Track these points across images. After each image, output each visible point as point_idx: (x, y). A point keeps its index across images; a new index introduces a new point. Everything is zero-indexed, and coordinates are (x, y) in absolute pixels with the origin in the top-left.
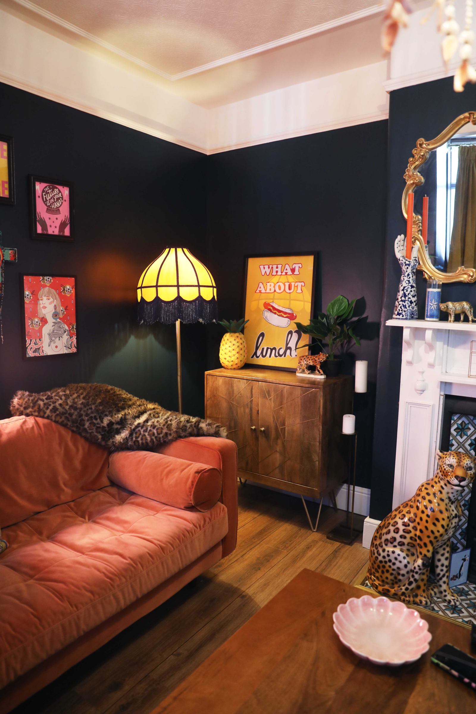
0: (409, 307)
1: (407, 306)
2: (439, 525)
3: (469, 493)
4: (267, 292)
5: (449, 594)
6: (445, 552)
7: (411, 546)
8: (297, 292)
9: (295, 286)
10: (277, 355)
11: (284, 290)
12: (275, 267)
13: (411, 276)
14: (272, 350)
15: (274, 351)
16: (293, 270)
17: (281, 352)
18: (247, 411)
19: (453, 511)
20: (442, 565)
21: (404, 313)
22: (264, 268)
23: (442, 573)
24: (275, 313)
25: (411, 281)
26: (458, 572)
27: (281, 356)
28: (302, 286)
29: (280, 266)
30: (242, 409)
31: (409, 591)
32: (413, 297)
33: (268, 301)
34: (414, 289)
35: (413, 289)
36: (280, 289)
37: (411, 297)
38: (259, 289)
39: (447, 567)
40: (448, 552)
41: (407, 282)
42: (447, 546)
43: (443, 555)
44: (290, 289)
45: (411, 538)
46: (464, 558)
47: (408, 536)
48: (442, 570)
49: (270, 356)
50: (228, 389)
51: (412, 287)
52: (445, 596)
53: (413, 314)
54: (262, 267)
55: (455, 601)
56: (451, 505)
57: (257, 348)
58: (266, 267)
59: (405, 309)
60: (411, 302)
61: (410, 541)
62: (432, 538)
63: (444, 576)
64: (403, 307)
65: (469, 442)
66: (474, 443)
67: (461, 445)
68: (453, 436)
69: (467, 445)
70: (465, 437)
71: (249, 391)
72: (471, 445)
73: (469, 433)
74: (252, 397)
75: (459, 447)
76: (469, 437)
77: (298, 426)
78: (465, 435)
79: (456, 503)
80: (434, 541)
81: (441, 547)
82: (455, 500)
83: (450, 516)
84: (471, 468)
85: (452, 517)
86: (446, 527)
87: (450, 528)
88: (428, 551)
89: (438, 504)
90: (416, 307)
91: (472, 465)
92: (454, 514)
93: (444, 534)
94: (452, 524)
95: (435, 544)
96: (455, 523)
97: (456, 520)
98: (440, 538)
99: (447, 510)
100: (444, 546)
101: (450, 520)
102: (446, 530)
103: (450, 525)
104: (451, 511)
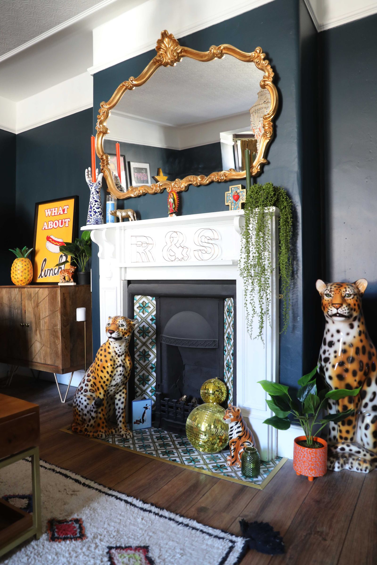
0: (94, 215)
1: (93, 215)
2: (105, 371)
3: (155, 358)
4: (49, 228)
5: (123, 430)
6: (122, 398)
7: (92, 392)
8: (66, 226)
9: (64, 222)
10: (53, 274)
11: (59, 226)
12: (53, 209)
13: (95, 194)
14: (50, 271)
15: (51, 271)
16: (64, 211)
17: (56, 272)
18: (19, 311)
19: (119, 362)
20: (119, 408)
21: (90, 220)
22: (48, 211)
23: (119, 414)
24: (53, 243)
25: (95, 198)
26: (141, 418)
27: (55, 274)
28: (68, 221)
29: (56, 209)
30: (16, 310)
31: (89, 427)
32: (98, 208)
33: (49, 235)
34: (98, 203)
35: (96, 203)
36: (56, 225)
37: (95, 209)
38: (44, 227)
39: (122, 409)
40: (124, 398)
41: (92, 198)
42: (123, 393)
43: (119, 400)
44: (62, 224)
45: (91, 385)
46: (145, 406)
47: (89, 384)
48: (119, 412)
49: (49, 276)
50: (9, 297)
51: (96, 201)
52: (121, 432)
53: (97, 221)
54: (46, 211)
55: (127, 435)
56: (118, 358)
57: (42, 270)
58: (49, 210)
59: (91, 217)
60: (95, 212)
61: (91, 388)
62: (102, 383)
63: (120, 416)
64: (90, 216)
65: (150, 317)
66: (155, 318)
67: (144, 320)
68: (136, 312)
69: (148, 320)
70: (146, 314)
71: (20, 296)
72: (152, 320)
73: (150, 310)
74: (22, 301)
75: (142, 321)
76: (150, 314)
77: (47, 318)
78: (146, 312)
79: (123, 357)
80: (104, 385)
81: (118, 393)
82: (120, 354)
83: (114, 365)
84: (122, 325)
85: (116, 366)
86: (110, 373)
87: (115, 375)
88: (100, 393)
89: (105, 356)
90: (100, 216)
91: (124, 323)
92: (118, 364)
93: (110, 379)
94: (117, 371)
95: (105, 388)
96: (120, 371)
97: (121, 369)
98: (107, 383)
99: (111, 360)
100: (120, 393)
101: (113, 368)
102: (110, 376)
103: (115, 372)
104: (117, 362)
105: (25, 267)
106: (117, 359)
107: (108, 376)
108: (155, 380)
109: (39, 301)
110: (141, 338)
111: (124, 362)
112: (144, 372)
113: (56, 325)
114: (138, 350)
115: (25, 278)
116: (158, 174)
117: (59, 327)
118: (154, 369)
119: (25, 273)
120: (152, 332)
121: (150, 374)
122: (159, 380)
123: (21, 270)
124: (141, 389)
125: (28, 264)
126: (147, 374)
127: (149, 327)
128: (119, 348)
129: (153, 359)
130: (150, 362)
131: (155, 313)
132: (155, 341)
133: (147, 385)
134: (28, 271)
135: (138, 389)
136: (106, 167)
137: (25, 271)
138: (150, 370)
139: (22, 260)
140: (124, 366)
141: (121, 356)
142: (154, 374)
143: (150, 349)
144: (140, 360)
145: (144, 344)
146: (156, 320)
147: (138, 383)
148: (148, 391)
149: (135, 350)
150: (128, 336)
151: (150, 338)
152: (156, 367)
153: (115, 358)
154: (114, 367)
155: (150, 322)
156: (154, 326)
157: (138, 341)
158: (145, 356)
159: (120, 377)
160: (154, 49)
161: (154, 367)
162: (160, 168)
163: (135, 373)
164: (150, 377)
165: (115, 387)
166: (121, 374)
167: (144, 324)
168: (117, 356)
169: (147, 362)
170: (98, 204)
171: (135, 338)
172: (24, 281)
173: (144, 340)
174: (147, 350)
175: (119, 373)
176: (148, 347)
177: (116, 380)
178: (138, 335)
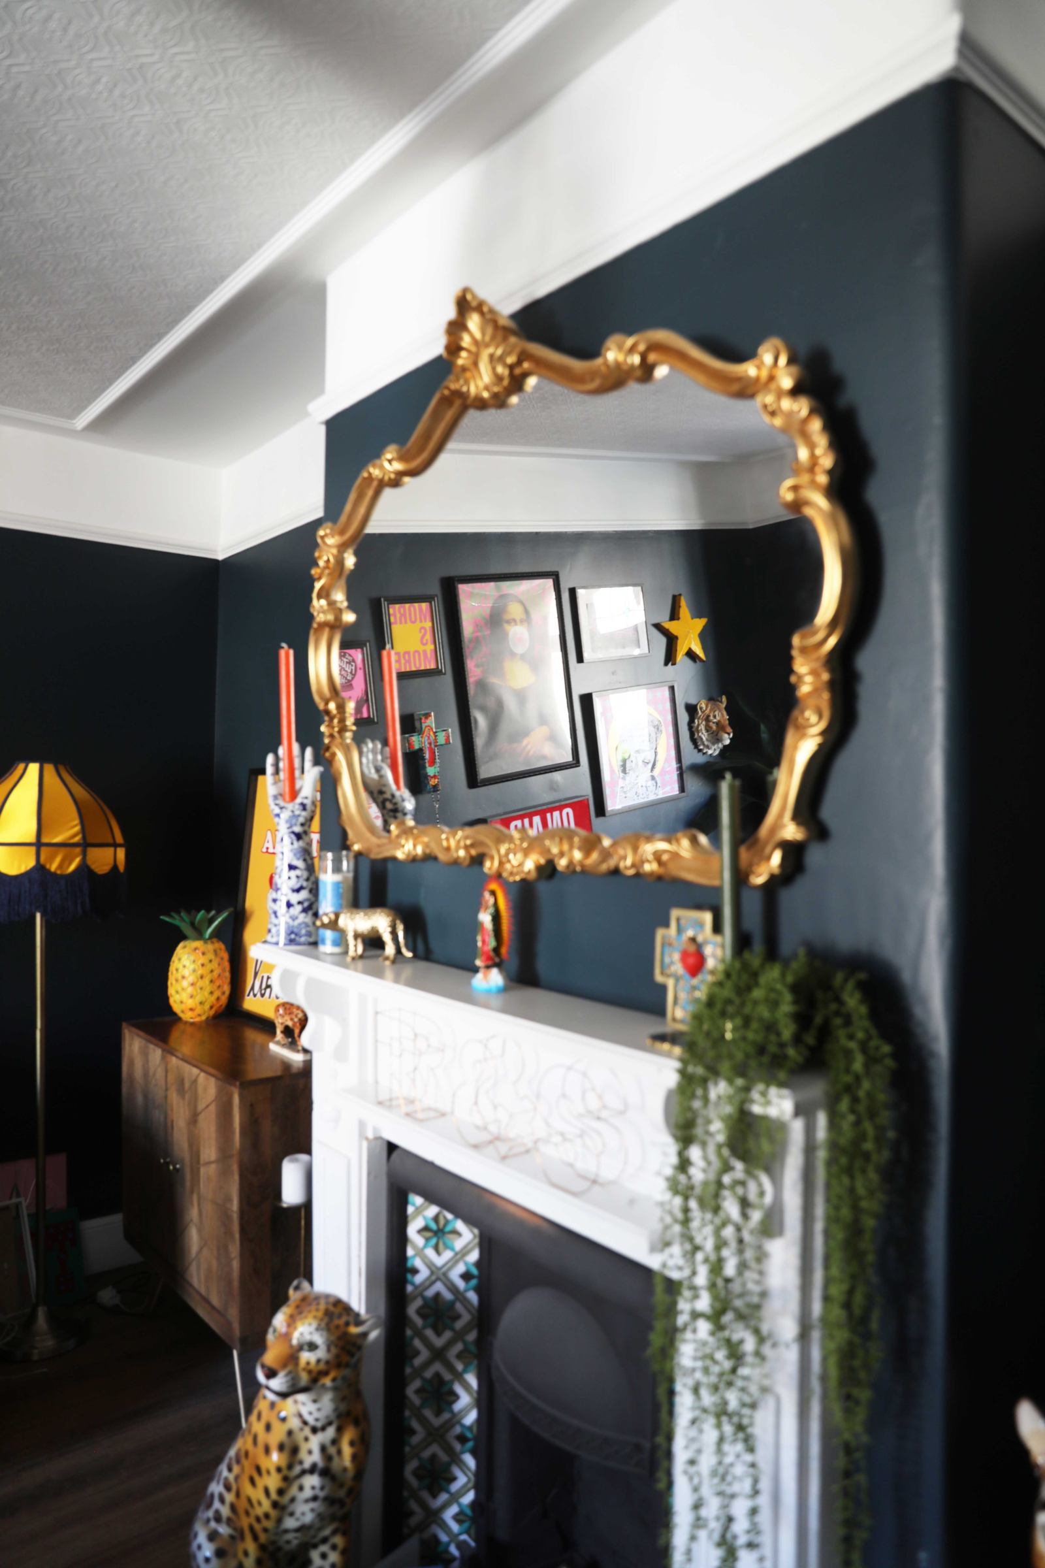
0: (284, 915)
1: (279, 915)
3: (472, 1408)
13: (286, 842)
19: (310, 1452)
21: (274, 930)
25: (288, 854)
32: (297, 891)
34: (298, 872)
35: (293, 874)
37: (289, 892)
41: (281, 856)
50: (144, 1065)
51: (292, 867)
59: (275, 921)
60: (289, 904)
65: (461, 1268)
66: (475, 1271)
67: (440, 1276)
68: (415, 1247)
69: (455, 1274)
70: (447, 1255)
71: (164, 1074)
72: (466, 1276)
73: (459, 1244)
74: (167, 1090)
75: (433, 1278)
76: (461, 1255)
77: (213, 1166)
78: (447, 1247)
79: (331, 1432)
80: (257, 1527)
81: (315, 1546)
82: (319, 1424)
83: (290, 1467)
84: (312, 1347)
85: (297, 1469)
86: (274, 1496)
87: (293, 1500)
88: (246, 1554)
89: (268, 1427)
90: (303, 915)
91: (318, 1339)
92: (307, 1465)
93: (273, 1513)
94: (301, 1488)
95: (263, 1538)
96: (313, 1488)
97: (312, 1482)
98: (269, 1524)
99: (281, 1448)
100: (324, 1548)
101: (286, 1479)
102: (275, 1505)
103: (294, 1491)
104: (303, 1454)
105: (200, 972)
106: (306, 1439)
107: (266, 1505)
108: (471, 1485)
109: (201, 1107)
110: (429, 1333)
111: (332, 1450)
112: (435, 1449)
113: (229, 1199)
114: (418, 1372)
115: (201, 1003)
116: (674, 615)
117: (235, 1206)
118: (470, 1444)
119: (201, 989)
120: (466, 1318)
121: (456, 1460)
122: (484, 1482)
123: (191, 979)
124: (424, 1506)
125: (211, 961)
126: (443, 1457)
127: (457, 1299)
128: (312, 1407)
129: (466, 1411)
130: (456, 1419)
131: (474, 1256)
132: (473, 1348)
133: (444, 1497)
134: (211, 981)
135: (413, 1505)
136: (338, 740)
137: (200, 983)
138: (458, 1446)
139: (196, 949)
140: (325, 1473)
141: (323, 1429)
142: (470, 1461)
143: (459, 1377)
144: (422, 1406)
145: (438, 1355)
146: (480, 1277)
147: (413, 1482)
148: (449, 1514)
149: (408, 1370)
150: (334, 1380)
151: (459, 1336)
152: (476, 1439)
153: (299, 1437)
154: (289, 1475)
155: (461, 1284)
156: (473, 1297)
157: (417, 1343)
158: (441, 1396)
159: (312, 1505)
160: (439, 359)
161: (469, 1435)
162: (680, 595)
163: (407, 1449)
164: (457, 1472)
165: (298, 1535)
166: (314, 1498)
167: (438, 1287)
168: (307, 1431)
169: (446, 1416)
170: (298, 877)
171: (409, 1332)
172: (199, 1010)
173: (439, 1342)
174: (447, 1376)
175: (308, 1493)
176: (451, 1368)
177: (298, 1513)
178: (419, 1321)
